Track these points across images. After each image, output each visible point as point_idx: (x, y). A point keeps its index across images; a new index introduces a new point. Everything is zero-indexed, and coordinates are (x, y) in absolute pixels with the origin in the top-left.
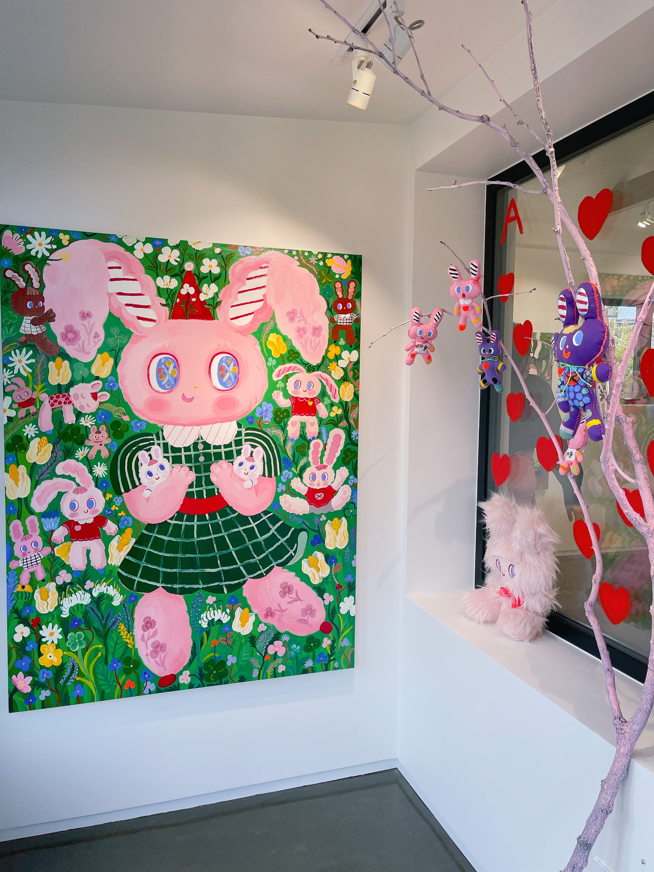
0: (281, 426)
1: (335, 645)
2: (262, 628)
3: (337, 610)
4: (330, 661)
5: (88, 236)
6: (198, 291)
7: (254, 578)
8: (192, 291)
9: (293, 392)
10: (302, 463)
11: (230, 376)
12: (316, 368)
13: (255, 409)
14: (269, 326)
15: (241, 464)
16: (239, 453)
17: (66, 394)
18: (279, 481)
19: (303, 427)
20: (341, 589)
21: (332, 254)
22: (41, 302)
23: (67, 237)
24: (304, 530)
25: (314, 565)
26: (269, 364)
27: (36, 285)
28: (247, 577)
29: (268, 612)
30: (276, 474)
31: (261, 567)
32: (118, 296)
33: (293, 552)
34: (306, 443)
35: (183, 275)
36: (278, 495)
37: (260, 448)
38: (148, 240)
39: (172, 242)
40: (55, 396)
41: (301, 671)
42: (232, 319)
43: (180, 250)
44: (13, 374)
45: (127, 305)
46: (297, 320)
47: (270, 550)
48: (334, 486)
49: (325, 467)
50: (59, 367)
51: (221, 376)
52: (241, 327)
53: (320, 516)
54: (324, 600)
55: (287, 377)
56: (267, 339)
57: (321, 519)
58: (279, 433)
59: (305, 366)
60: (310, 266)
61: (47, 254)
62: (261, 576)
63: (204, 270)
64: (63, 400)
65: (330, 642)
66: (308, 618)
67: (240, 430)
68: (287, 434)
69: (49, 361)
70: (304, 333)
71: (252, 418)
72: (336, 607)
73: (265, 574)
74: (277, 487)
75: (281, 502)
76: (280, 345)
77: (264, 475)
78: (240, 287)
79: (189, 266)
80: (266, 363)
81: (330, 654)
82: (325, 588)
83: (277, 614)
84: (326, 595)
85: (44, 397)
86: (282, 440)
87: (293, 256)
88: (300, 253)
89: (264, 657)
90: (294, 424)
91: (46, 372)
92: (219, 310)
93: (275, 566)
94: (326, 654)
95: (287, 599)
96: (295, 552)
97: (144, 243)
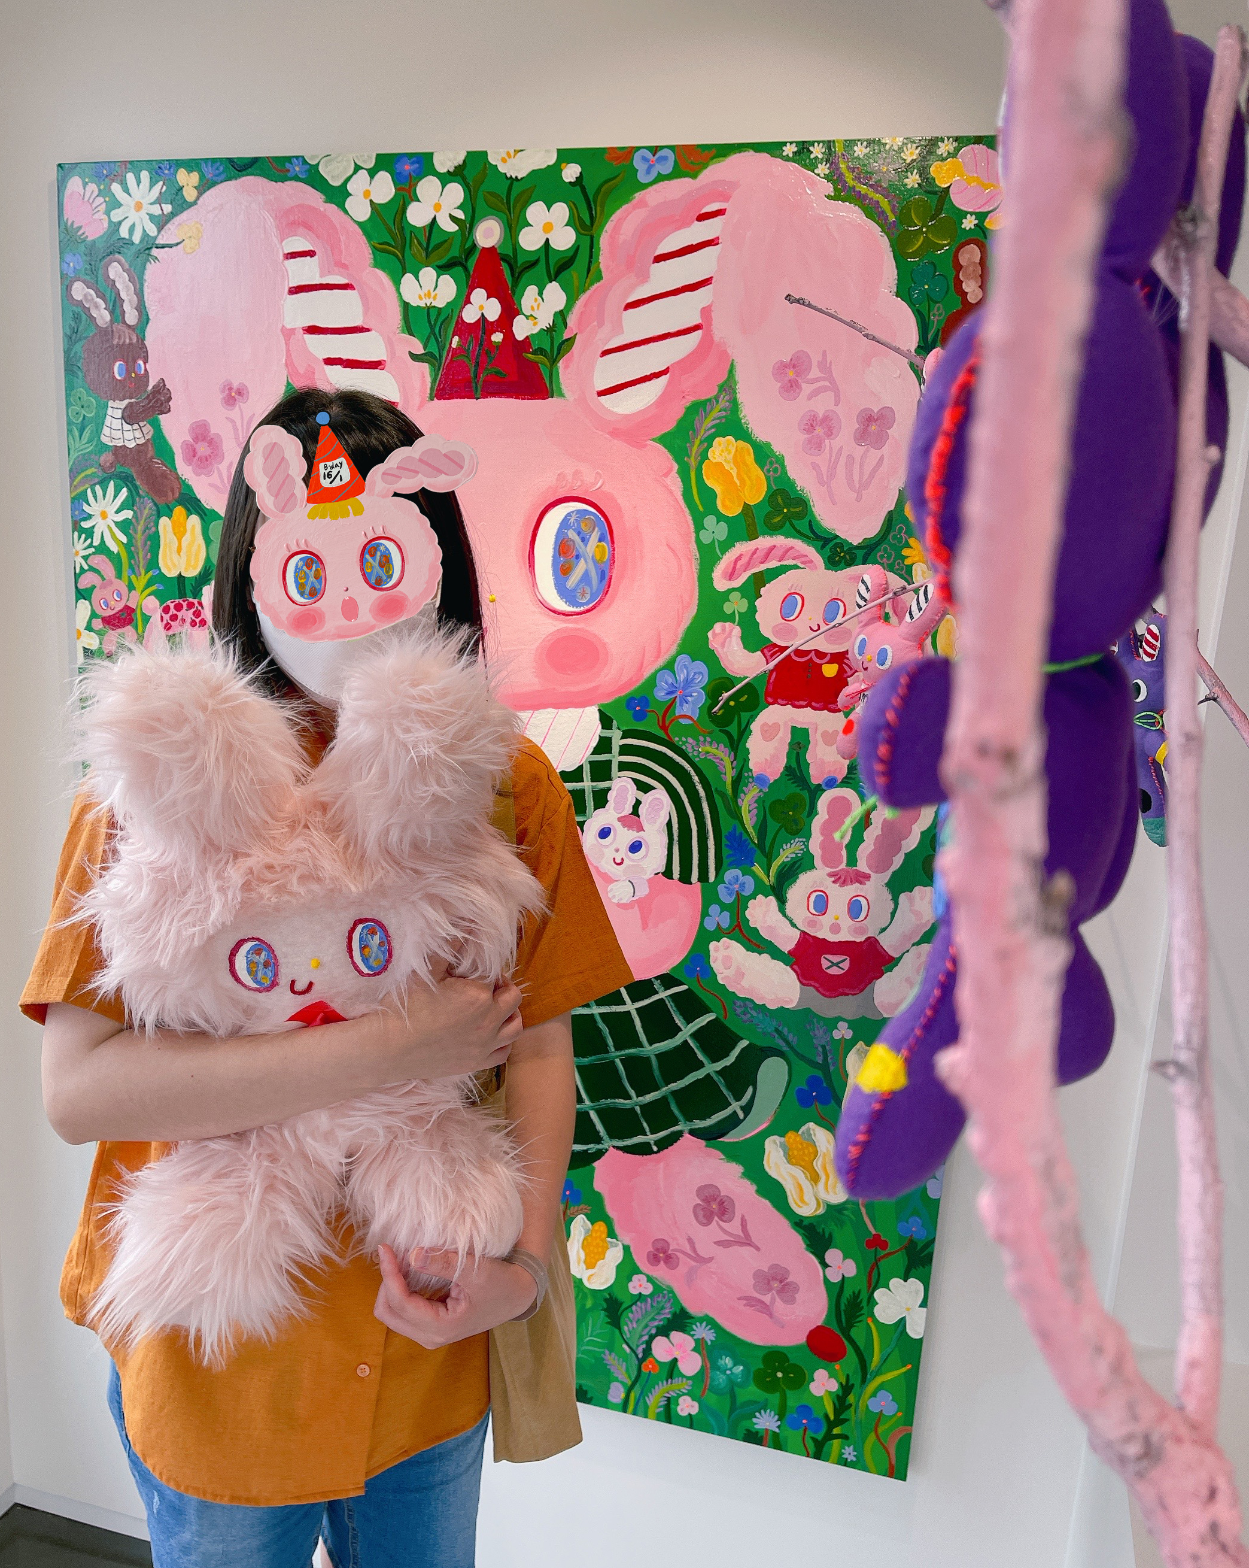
0: (728, 734)
1: (851, 1399)
2: (638, 1286)
3: (864, 1304)
4: (829, 1436)
5: (241, 167)
6: (510, 311)
7: (626, 1150)
8: (493, 310)
9: (776, 631)
10: (786, 854)
11: (586, 573)
12: (860, 554)
13: (653, 677)
14: (714, 413)
15: (604, 833)
16: (601, 798)
17: (195, 601)
18: (710, 898)
19: (799, 741)
20: (883, 1253)
21: (956, 139)
22: (141, 362)
23: (195, 177)
24: (780, 1054)
25: (803, 1158)
26: (706, 538)
27: (131, 317)
28: (608, 1143)
29: (657, 1250)
30: (703, 877)
31: (645, 1125)
32: (308, 337)
33: (742, 1108)
34: (806, 794)
35: (472, 263)
36: (704, 938)
37: (660, 793)
38: (385, 162)
39: (444, 163)
40: (172, 606)
41: (741, 1432)
42: (601, 393)
43: (466, 185)
44: (91, 546)
45: (329, 361)
46: (807, 389)
47: (674, 1086)
48: (888, 943)
49: (861, 878)
50: (179, 533)
51: (562, 571)
52: (627, 417)
53: (833, 1023)
54: (825, 1265)
55: (760, 581)
56: (704, 456)
57: (837, 1035)
58: (721, 754)
59: (823, 547)
60: (872, 194)
61: (152, 230)
62: (643, 1150)
63: (530, 241)
64: (189, 615)
65: (834, 1386)
66: (773, 1300)
67: (607, 733)
68: (746, 760)
69: (159, 517)
70: (830, 433)
71: (644, 701)
72: (864, 1296)
73: (655, 1149)
74: (705, 914)
75: (715, 961)
76: (745, 477)
77: (668, 873)
78: (632, 288)
79: (488, 233)
80: (697, 532)
81: (832, 1417)
82: (830, 1235)
83: (685, 1264)
84: (833, 1255)
85: (151, 605)
86: (729, 775)
87: (812, 166)
88: (839, 149)
89: (641, 1361)
90: (769, 733)
91: (153, 541)
92: (566, 367)
93: (687, 1135)
94: (818, 1414)
95: (715, 1229)
96: (747, 1109)
97: (372, 173)
